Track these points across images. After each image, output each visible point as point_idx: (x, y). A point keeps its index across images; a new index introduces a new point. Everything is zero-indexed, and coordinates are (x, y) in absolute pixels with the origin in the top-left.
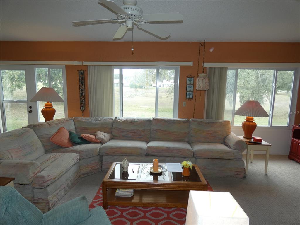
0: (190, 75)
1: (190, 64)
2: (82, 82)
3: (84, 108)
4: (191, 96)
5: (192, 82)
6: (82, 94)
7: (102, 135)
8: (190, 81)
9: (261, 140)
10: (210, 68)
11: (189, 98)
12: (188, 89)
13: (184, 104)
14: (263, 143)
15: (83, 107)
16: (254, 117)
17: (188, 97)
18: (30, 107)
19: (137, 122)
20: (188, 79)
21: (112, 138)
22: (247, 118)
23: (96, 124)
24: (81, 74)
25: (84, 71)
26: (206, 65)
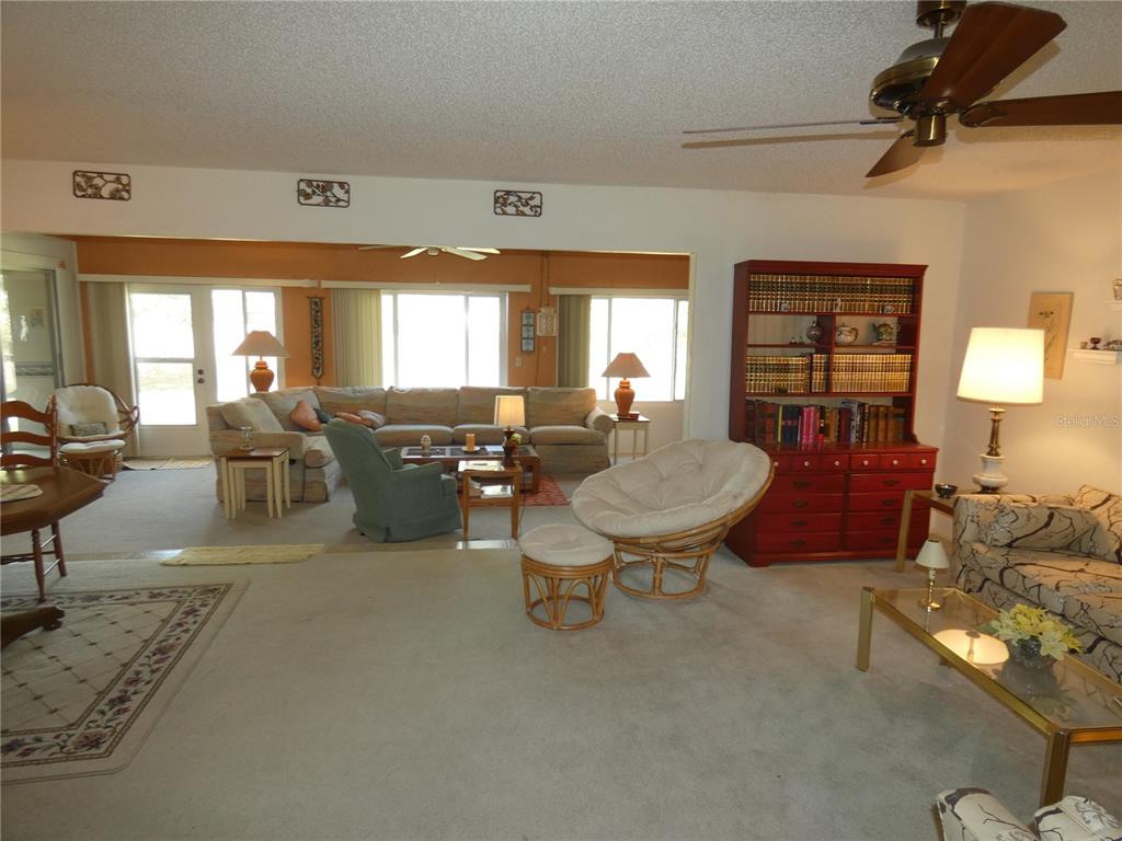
0: (528, 308)
1: (527, 288)
2: (316, 321)
3: (320, 373)
4: (531, 348)
5: (531, 322)
6: (317, 343)
7: (370, 415)
8: (528, 318)
9: (637, 415)
10: (562, 296)
11: (528, 352)
12: (525, 335)
13: (519, 361)
14: (641, 418)
15: (318, 369)
16: (628, 379)
17: (524, 348)
18: (201, 372)
19: (431, 393)
20: (524, 315)
21: (388, 423)
22: (621, 383)
23: (358, 398)
24: (316, 303)
25: (321, 299)
26: (554, 291)
